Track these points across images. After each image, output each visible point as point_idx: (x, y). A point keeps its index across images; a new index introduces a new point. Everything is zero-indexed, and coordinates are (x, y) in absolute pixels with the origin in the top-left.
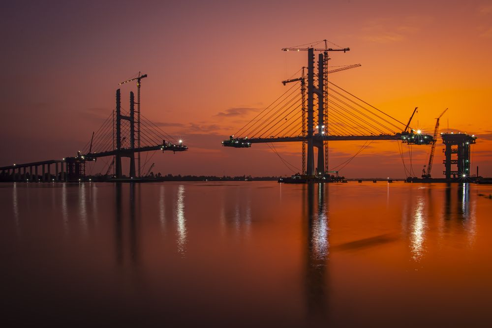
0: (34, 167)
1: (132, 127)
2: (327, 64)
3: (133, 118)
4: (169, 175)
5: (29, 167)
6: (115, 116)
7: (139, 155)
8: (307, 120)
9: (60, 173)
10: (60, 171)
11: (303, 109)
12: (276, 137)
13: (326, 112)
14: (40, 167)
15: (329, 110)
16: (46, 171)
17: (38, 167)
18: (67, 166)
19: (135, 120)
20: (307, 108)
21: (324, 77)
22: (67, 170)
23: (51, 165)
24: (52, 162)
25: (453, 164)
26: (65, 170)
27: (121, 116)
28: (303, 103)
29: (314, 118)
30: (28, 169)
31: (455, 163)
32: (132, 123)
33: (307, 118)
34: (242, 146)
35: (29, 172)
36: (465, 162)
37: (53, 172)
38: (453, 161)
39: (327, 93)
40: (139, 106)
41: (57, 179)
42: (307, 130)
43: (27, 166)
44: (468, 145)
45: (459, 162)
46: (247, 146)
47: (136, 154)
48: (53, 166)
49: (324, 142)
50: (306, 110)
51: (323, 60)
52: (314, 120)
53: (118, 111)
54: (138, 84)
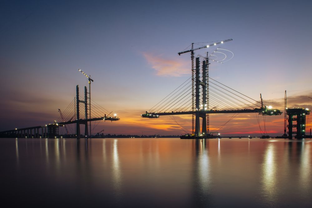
0: (30, 130)
1: (86, 107)
2: (208, 67)
3: (87, 102)
4: (108, 134)
5: (27, 130)
6: (76, 101)
7: (90, 123)
8: (195, 101)
9: (44, 133)
10: (44, 132)
11: (193, 95)
12: (175, 112)
13: (208, 96)
14: (33, 130)
15: (209, 95)
16: (37, 132)
17: (32, 130)
18: (48, 129)
19: (88, 103)
20: (195, 94)
21: (206, 75)
22: (48, 132)
23: (39, 129)
24: (40, 127)
25: (293, 127)
26: (47, 132)
27: (79, 100)
28: (193, 91)
29: (200, 100)
30: (26, 131)
31: (295, 127)
32: (86, 104)
33: (195, 100)
34: (154, 117)
35: (27, 133)
36: (302, 126)
37: (40, 133)
38: (294, 125)
39: (208, 84)
40: (90, 95)
41: (43, 137)
42: (195, 107)
43: (26, 130)
44: (304, 116)
45: (298, 126)
46: (156, 117)
47: (89, 122)
48: (40, 129)
49: (206, 114)
50: (195, 95)
51: (205, 65)
52: (200, 101)
53: (78, 98)
54: (89, 82)
